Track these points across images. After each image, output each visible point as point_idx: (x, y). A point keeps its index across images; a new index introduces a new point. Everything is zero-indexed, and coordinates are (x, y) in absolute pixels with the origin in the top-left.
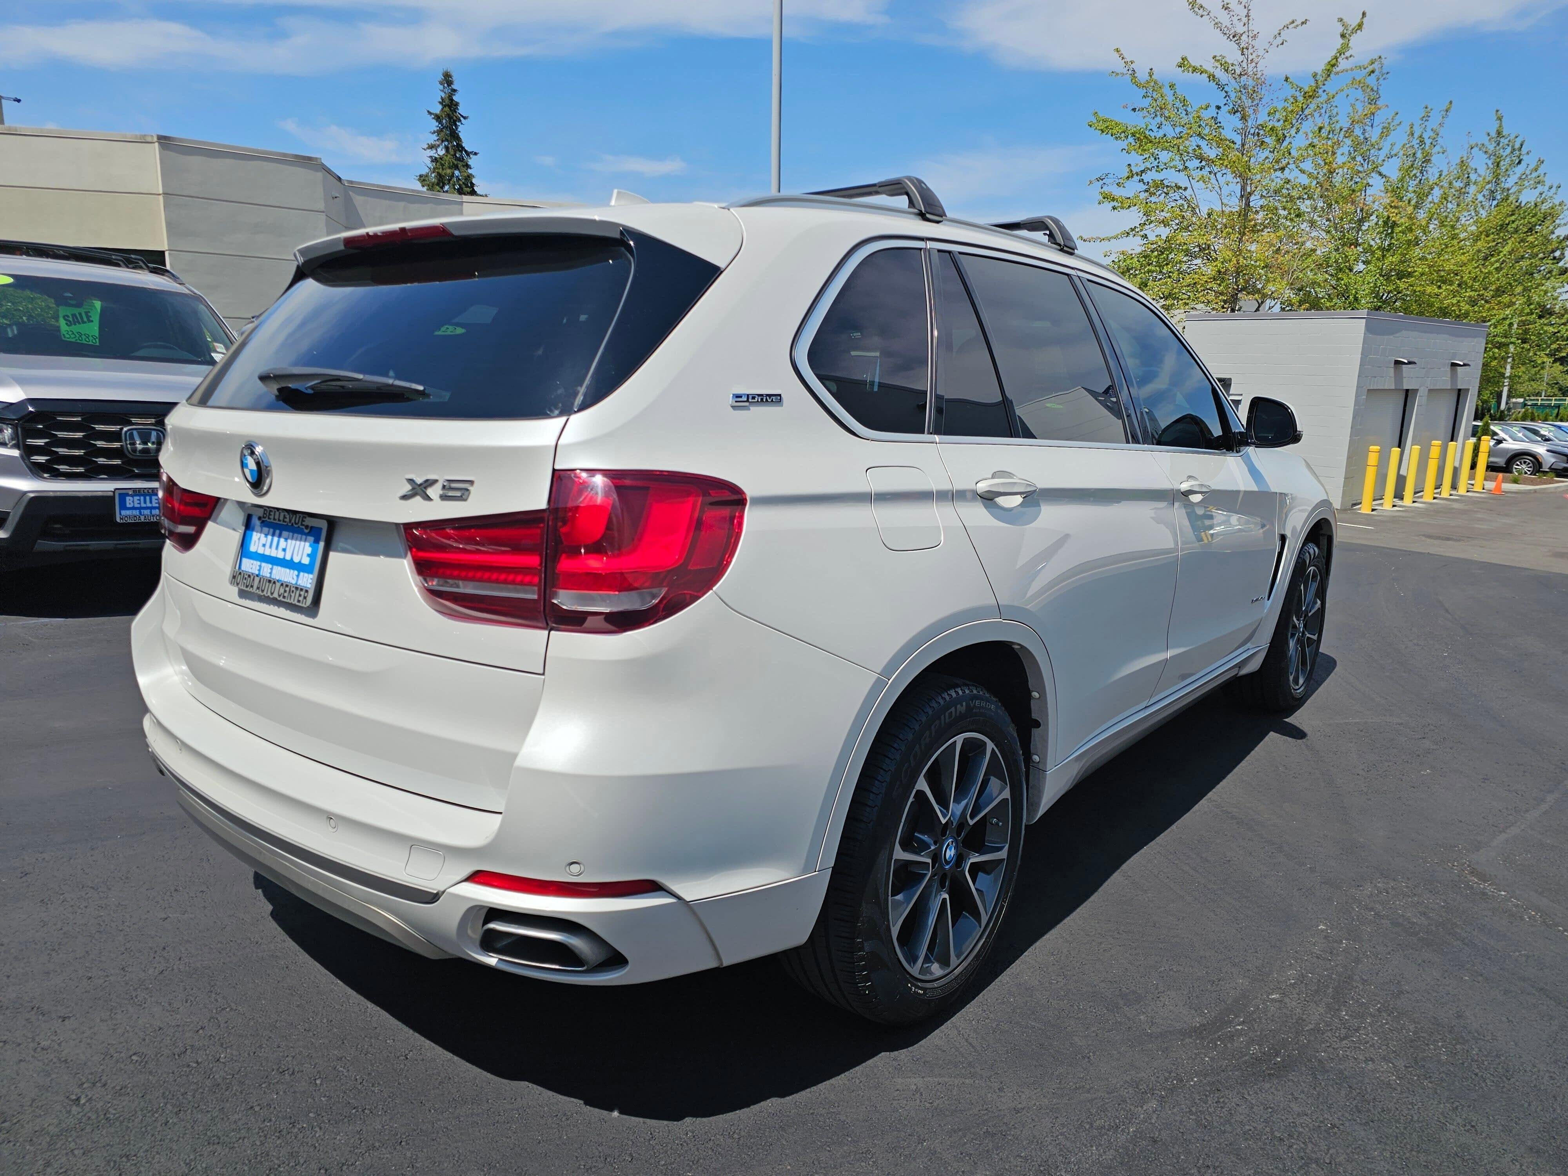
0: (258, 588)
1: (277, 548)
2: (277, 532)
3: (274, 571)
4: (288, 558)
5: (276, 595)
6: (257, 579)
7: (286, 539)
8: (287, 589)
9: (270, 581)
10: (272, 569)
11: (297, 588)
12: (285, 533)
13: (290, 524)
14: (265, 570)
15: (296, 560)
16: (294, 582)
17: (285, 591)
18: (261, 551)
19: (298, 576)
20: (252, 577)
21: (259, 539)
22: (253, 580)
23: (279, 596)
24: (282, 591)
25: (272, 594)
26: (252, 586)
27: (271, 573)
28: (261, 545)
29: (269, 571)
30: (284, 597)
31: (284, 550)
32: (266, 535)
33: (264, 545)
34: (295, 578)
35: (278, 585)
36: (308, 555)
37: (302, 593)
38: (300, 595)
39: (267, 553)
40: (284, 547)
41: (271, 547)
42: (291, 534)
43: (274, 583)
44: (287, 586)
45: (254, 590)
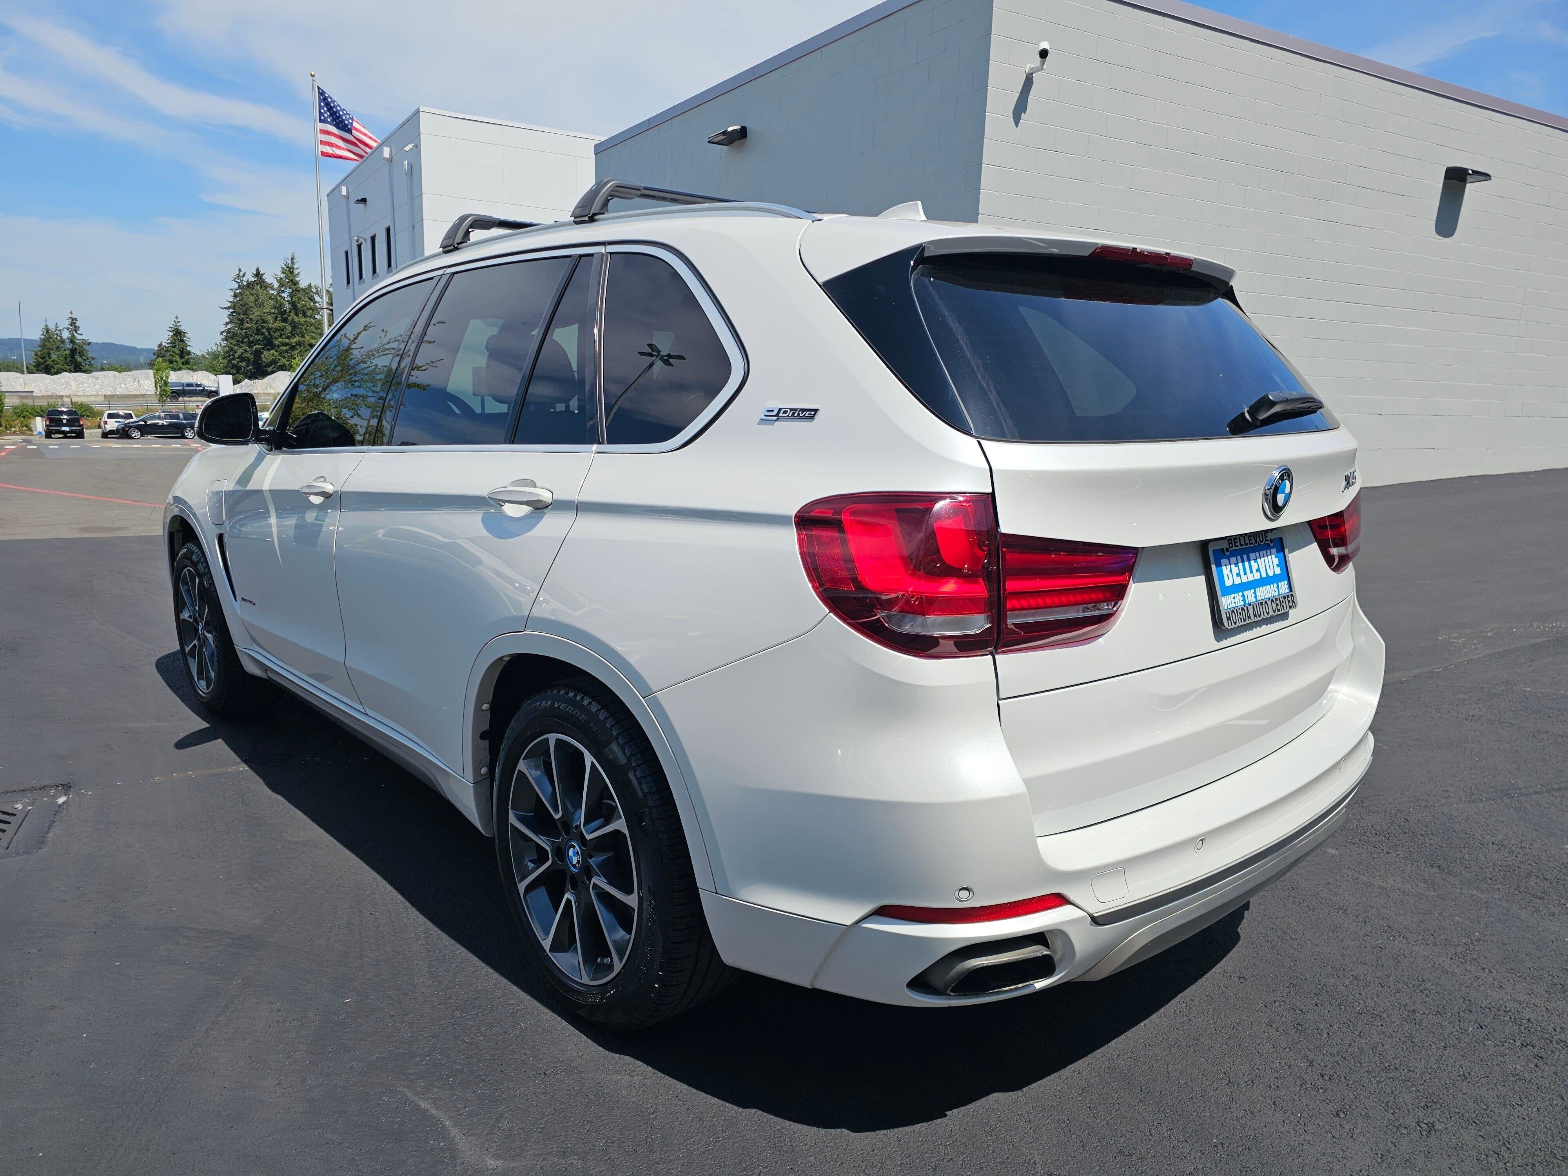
0: (1255, 616)
1: (1251, 572)
2: (1245, 557)
3: (1258, 594)
4: (1264, 575)
5: (1271, 613)
6: (1250, 608)
7: (1255, 560)
8: (1278, 602)
9: (1262, 604)
10: (1255, 593)
11: (1284, 597)
12: (1252, 555)
13: (1256, 545)
14: (1249, 596)
15: (1271, 574)
16: (1277, 594)
17: (1277, 605)
18: (1237, 581)
19: (1278, 587)
20: (1245, 609)
21: (1231, 571)
22: (1248, 610)
23: (1274, 612)
24: (1274, 606)
25: (1268, 613)
26: (1249, 617)
27: (1256, 597)
28: (1235, 576)
29: (1253, 595)
30: (1279, 610)
31: (1258, 570)
32: (1236, 564)
33: (1238, 575)
34: (1276, 590)
35: (1269, 602)
36: (1278, 565)
37: (1290, 599)
38: (1289, 602)
39: (1245, 579)
40: (1257, 568)
41: (1245, 573)
42: (1257, 553)
43: (1266, 602)
44: (1276, 599)
45: (1253, 620)
